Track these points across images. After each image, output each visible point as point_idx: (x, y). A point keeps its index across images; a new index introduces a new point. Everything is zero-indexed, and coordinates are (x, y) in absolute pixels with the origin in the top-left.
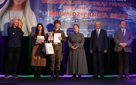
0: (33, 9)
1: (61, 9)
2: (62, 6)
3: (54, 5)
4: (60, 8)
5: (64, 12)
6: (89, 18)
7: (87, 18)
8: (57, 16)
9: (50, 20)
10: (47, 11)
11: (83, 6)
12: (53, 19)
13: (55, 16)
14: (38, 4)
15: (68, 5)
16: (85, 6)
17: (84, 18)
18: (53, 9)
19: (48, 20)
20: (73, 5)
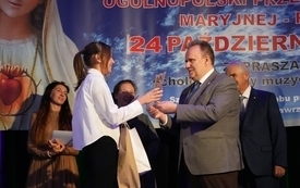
0: (70, 30)
1: (171, 28)
2: (176, 18)
3: (145, 13)
4: (168, 22)
5: (183, 37)
6: (278, 56)
7: (270, 56)
8: (160, 52)
9: (134, 70)
10: (122, 37)
11: (254, 12)
12: (147, 66)
13: (154, 52)
14: (88, 15)
15: (197, 11)
16: (262, 11)
17: (258, 57)
18: (145, 27)
19: (126, 68)
20: (215, 10)
